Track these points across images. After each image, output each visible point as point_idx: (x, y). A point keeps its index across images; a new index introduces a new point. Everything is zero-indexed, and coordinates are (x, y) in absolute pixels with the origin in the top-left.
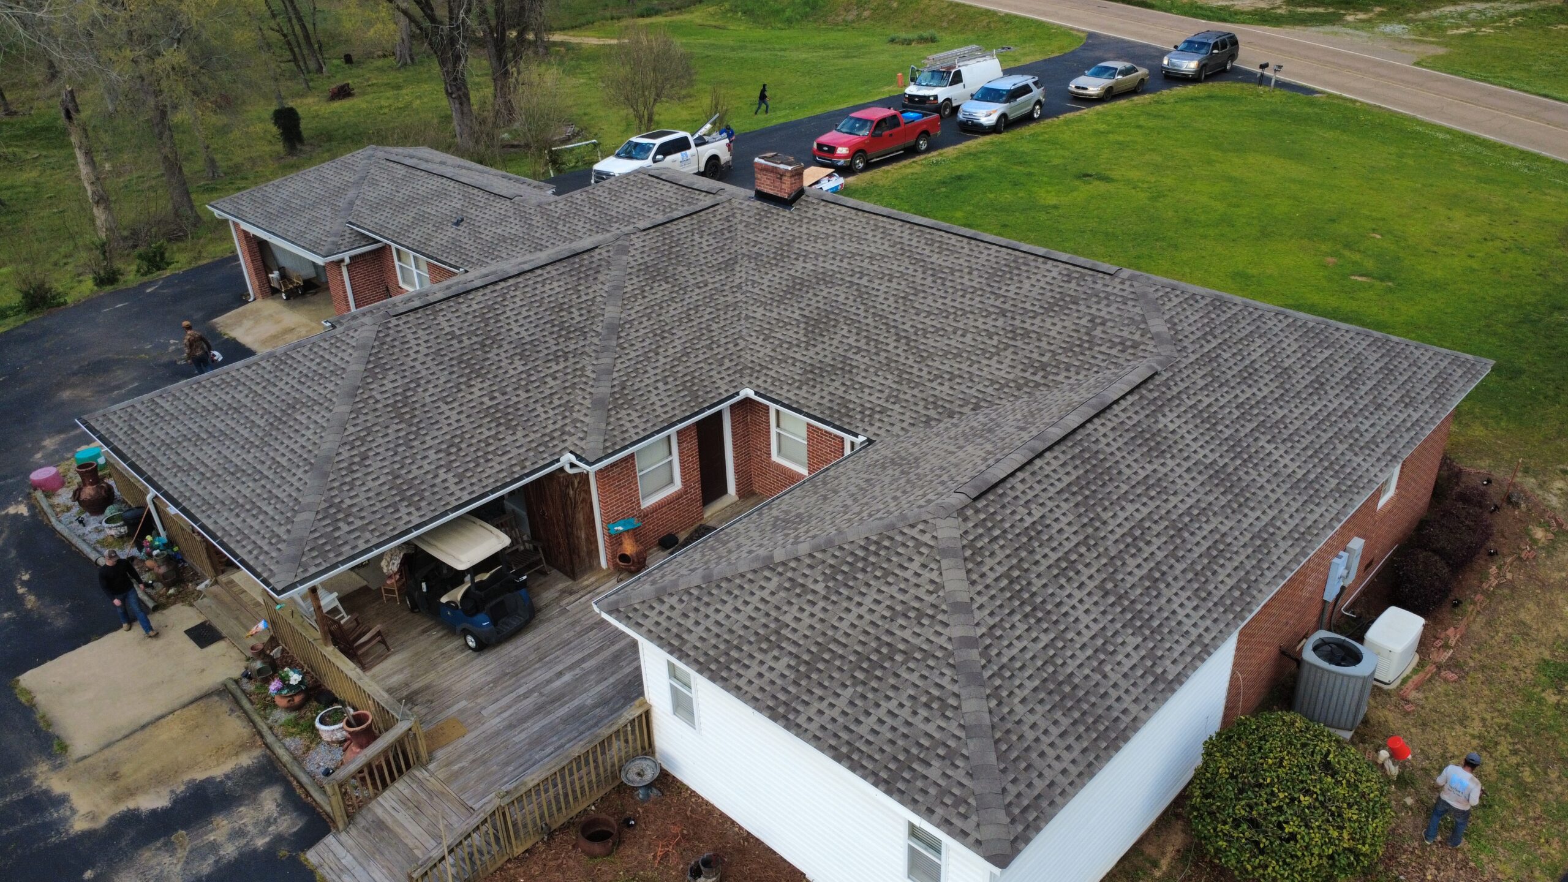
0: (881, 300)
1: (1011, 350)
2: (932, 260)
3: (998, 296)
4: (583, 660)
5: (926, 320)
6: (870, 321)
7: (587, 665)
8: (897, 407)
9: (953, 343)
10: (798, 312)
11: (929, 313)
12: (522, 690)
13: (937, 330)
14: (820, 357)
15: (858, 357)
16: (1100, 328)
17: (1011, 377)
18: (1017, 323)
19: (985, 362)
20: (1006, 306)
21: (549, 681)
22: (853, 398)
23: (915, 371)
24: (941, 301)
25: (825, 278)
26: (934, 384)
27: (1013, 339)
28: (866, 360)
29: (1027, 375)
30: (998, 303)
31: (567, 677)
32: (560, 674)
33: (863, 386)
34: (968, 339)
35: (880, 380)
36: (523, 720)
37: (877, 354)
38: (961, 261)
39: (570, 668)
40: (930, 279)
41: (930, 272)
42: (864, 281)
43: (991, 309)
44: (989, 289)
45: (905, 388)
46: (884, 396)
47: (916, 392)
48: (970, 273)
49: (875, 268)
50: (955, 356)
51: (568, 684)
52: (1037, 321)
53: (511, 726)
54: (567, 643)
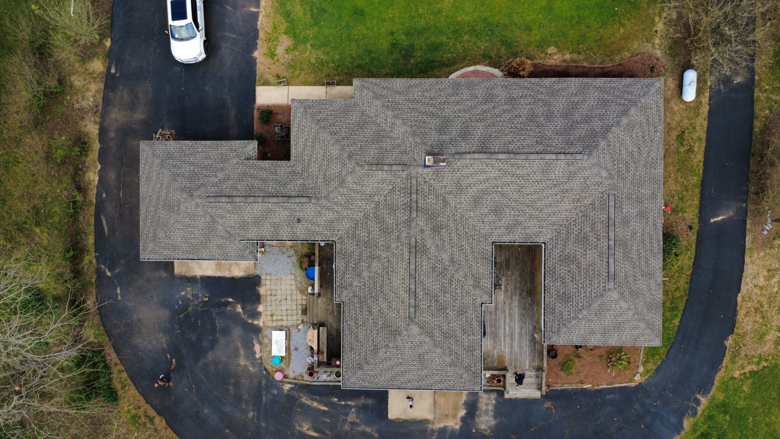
0: (511, 194)
1: (565, 198)
2: (518, 172)
3: (550, 180)
4: (505, 321)
5: (532, 197)
6: (513, 204)
7: (507, 321)
8: (544, 229)
9: (546, 202)
10: (486, 209)
11: (532, 194)
12: (502, 338)
13: (538, 199)
14: (507, 222)
15: (519, 218)
16: (588, 181)
17: (571, 207)
18: (562, 187)
19: (560, 205)
20: (555, 183)
21: (505, 332)
22: (528, 232)
23: (541, 216)
24: (532, 188)
25: (484, 193)
26: (550, 218)
27: (564, 194)
28: (523, 218)
29: (575, 204)
30: (551, 183)
31: (507, 328)
32: (505, 328)
33: (529, 227)
34: (550, 198)
35: (532, 223)
36: (512, 344)
37: (525, 215)
38: (529, 170)
39: (505, 325)
40: (523, 181)
41: (521, 178)
42: (500, 189)
43: (551, 186)
44: (545, 178)
45: (542, 223)
46: (537, 227)
47: (546, 222)
48: (535, 174)
49: (500, 182)
50: (550, 206)
51: (509, 330)
52: (568, 184)
53: (512, 348)
54: (495, 319)
